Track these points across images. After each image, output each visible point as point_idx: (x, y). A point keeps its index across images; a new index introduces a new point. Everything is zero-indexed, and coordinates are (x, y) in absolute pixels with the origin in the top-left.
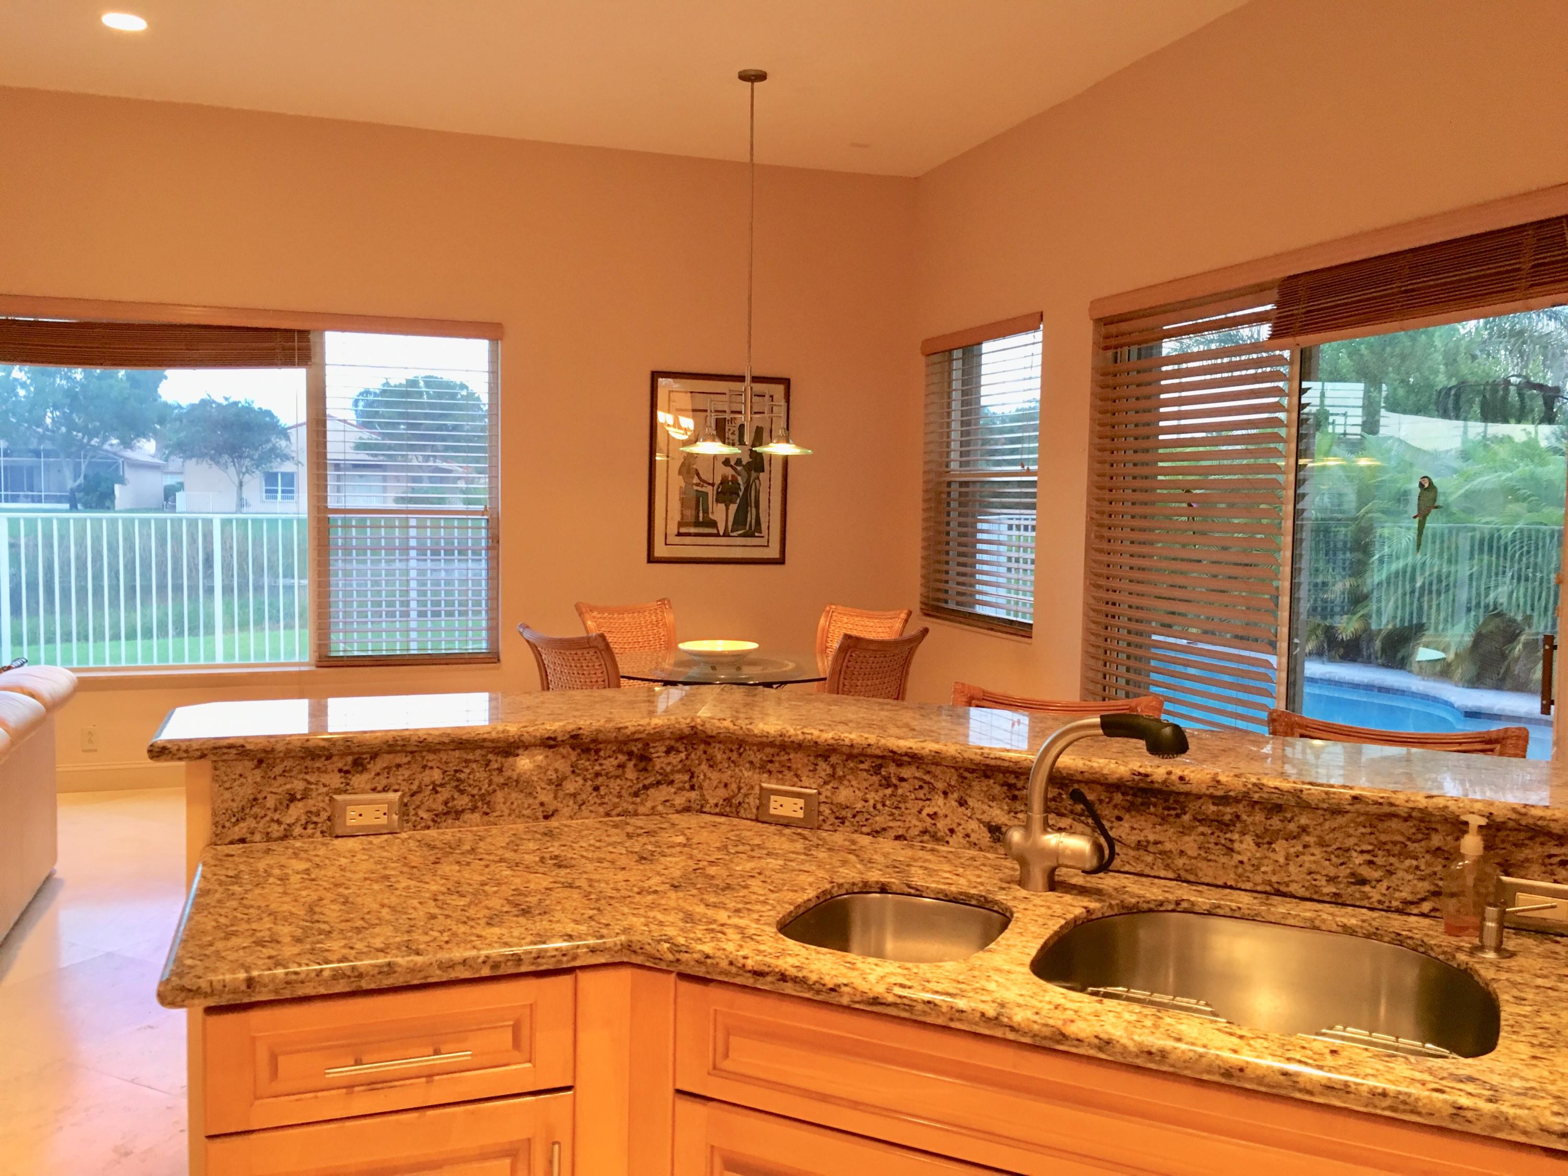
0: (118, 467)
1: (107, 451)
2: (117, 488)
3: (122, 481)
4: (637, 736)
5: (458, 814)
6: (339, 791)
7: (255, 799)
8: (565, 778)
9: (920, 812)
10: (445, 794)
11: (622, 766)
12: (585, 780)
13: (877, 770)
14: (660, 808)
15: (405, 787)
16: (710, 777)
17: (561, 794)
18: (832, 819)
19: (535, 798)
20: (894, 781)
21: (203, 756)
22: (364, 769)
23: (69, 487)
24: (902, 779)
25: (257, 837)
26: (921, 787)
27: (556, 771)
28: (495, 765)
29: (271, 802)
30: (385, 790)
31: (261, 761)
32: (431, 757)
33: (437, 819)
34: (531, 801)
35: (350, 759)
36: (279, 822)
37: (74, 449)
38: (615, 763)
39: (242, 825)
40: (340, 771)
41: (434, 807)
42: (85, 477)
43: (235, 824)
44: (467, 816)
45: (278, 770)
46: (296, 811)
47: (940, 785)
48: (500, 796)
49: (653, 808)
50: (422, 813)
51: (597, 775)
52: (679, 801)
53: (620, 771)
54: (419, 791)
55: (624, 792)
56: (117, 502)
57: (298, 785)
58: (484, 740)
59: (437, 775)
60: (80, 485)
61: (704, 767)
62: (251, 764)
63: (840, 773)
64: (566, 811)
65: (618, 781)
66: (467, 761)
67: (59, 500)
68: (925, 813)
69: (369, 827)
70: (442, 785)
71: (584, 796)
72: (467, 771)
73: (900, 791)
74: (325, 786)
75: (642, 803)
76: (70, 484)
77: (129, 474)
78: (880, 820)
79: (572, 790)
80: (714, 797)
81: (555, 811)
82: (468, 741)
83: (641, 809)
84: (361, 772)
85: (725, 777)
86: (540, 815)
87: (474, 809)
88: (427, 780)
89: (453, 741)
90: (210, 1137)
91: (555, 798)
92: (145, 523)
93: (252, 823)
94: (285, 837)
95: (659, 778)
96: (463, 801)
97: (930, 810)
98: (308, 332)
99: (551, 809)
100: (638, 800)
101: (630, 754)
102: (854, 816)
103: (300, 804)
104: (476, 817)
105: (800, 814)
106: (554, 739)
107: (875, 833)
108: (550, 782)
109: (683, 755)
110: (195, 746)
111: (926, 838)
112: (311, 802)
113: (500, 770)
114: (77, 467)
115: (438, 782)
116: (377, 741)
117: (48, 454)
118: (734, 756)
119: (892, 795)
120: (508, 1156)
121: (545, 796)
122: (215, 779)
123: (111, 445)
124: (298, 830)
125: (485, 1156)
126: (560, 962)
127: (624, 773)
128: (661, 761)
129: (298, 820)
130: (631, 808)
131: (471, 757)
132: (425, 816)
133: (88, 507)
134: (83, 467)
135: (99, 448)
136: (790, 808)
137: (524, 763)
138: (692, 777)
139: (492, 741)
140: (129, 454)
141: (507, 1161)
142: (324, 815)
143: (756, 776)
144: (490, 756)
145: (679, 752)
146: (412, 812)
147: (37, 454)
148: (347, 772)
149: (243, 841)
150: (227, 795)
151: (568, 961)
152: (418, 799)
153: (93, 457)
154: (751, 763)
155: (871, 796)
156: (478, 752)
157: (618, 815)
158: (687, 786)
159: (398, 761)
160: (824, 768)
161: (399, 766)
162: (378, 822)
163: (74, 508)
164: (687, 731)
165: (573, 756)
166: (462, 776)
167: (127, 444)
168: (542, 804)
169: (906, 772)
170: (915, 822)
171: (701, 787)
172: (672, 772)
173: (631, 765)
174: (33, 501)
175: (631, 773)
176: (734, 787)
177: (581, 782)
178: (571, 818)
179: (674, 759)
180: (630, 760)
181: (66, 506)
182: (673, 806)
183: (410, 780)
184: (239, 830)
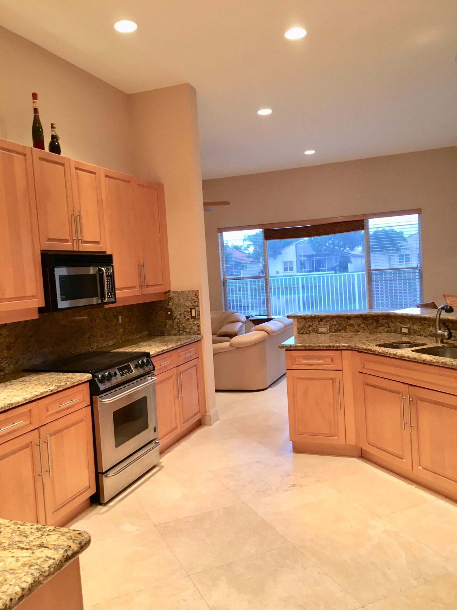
0: (349, 258)
1: (346, 252)
2: (349, 264)
3: (350, 262)
4: (375, 316)
5: (340, 330)
6: (318, 325)
7: (304, 326)
8: (361, 324)
9: (428, 330)
10: (337, 326)
11: (373, 322)
12: (365, 325)
13: (420, 322)
14: (381, 331)
15: (330, 325)
16: (392, 325)
17: (360, 327)
18: (413, 333)
19: (355, 328)
20: (424, 324)
21: (295, 318)
22: (322, 321)
23: (334, 266)
24: (425, 324)
25: (305, 333)
26: (428, 325)
27: (359, 323)
28: (346, 321)
29: (306, 327)
30: (326, 325)
31: (305, 319)
32: (334, 319)
33: (336, 331)
34: (354, 328)
35: (319, 319)
36: (308, 330)
37: (335, 253)
38: (371, 321)
39: (302, 330)
40: (318, 321)
41: (335, 329)
42: (339, 262)
43: (301, 330)
44: (341, 331)
45: (307, 321)
46: (311, 328)
47: (432, 325)
48: (347, 327)
49: (380, 331)
50: (333, 330)
51: (367, 324)
52: (386, 330)
53: (372, 323)
54: (332, 325)
55: (374, 328)
56: (349, 270)
57: (311, 324)
58: (343, 316)
59: (335, 323)
60: (337, 265)
61: (391, 323)
62: (303, 320)
63: (414, 323)
64: (361, 331)
65: (372, 325)
66: (341, 320)
67: (331, 270)
68: (429, 331)
69: (323, 332)
70: (336, 325)
71: (365, 328)
72: (341, 322)
73: (425, 326)
74: (316, 324)
75: (378, 330)
76: (335, 265)
77: (353, 260)
78: (422, 333)
79: (362, 327)
80: (393, 329)
81: (359, 331)
82: (340, 316)
83: (378, 331)
84: (322, 322)
85: (395, 325)
86: (356, 331)
87: (343, 330)
88: (334, 324)
89: (337, 316)
90: (287, 370)
91: (359, 328)
92: (358, 275)
93: (304, 330)
94: (309, 333)
95: (381, 325)
96: (340, 328)
97: (430, 330)
98: (363, 220)
99: (358, 330)
100: (376, 329)
101: (374, 320)
102: (417, 332)
103: (311, 327)
104: (343, 331)
105: (407, 332)
106: (357, 316)
107: (421, 336)
108: (358, 325)
109: (386, 320)
110: (294, 316)
111: (430, 336)
112: (313, 327)
113: (347, 322)
114: (337, 258)
115: (336, 324)
116: (323, 316)
117: (328, 255)
118: (396, 320)
119: (424, 327)
120: (331, 380)
121: (357, 328)
122: (298, 322)
123: (347, 250)
124: (311, 332)
125: (328, 379)
126: (337, 348)
127: (373, 324)
128: (381, 321)
129: (311, 330)
130: (375, 331)
131: (341, 319)
132: (334, 330)
133: (340, 272)
134: (338, 258)
135: (343, 251)
136: (405, 331)
137: (352, 321)
138: (388, 325)
139: (345, 316)
140: (352, 252)
141: (332, 381)
142: (316, 329)
143: (400, 324)
144: (345, 319)
145: (385, 319)
146: (331, 330)
147: (324, 255)
148: (319, 321)
149: (302, 333)
150: (300, 325)
151: (339, 348)
152: (332, 327)
153: (341, 255)
154: (399, 321)
155: (420, 328)
156: (343, 318)
157: (373, 332)
158: (388, 327)
159: (328, 320)
160: (411, 322)
161: (328, 321)
162: (325, 331)
163: (336, 273)
164: (386, 315)
165: (362, 320)
166: (340, 323)
167: (352, 249)
168: (356, 329)
169: (426, 322)
170: (428, 333)
171: (390, 327)
172: (384, 324)
173: (375, 322)
174: (324, 271)
175: (375, 324)
176: (396, 327)
177: (364, 325)
178: (362, 332)
179: (385, 321)
180: (374, 321)
181: (333, 272)
182: (385, 331)
183: (330, 323)
184: (302, 331)
